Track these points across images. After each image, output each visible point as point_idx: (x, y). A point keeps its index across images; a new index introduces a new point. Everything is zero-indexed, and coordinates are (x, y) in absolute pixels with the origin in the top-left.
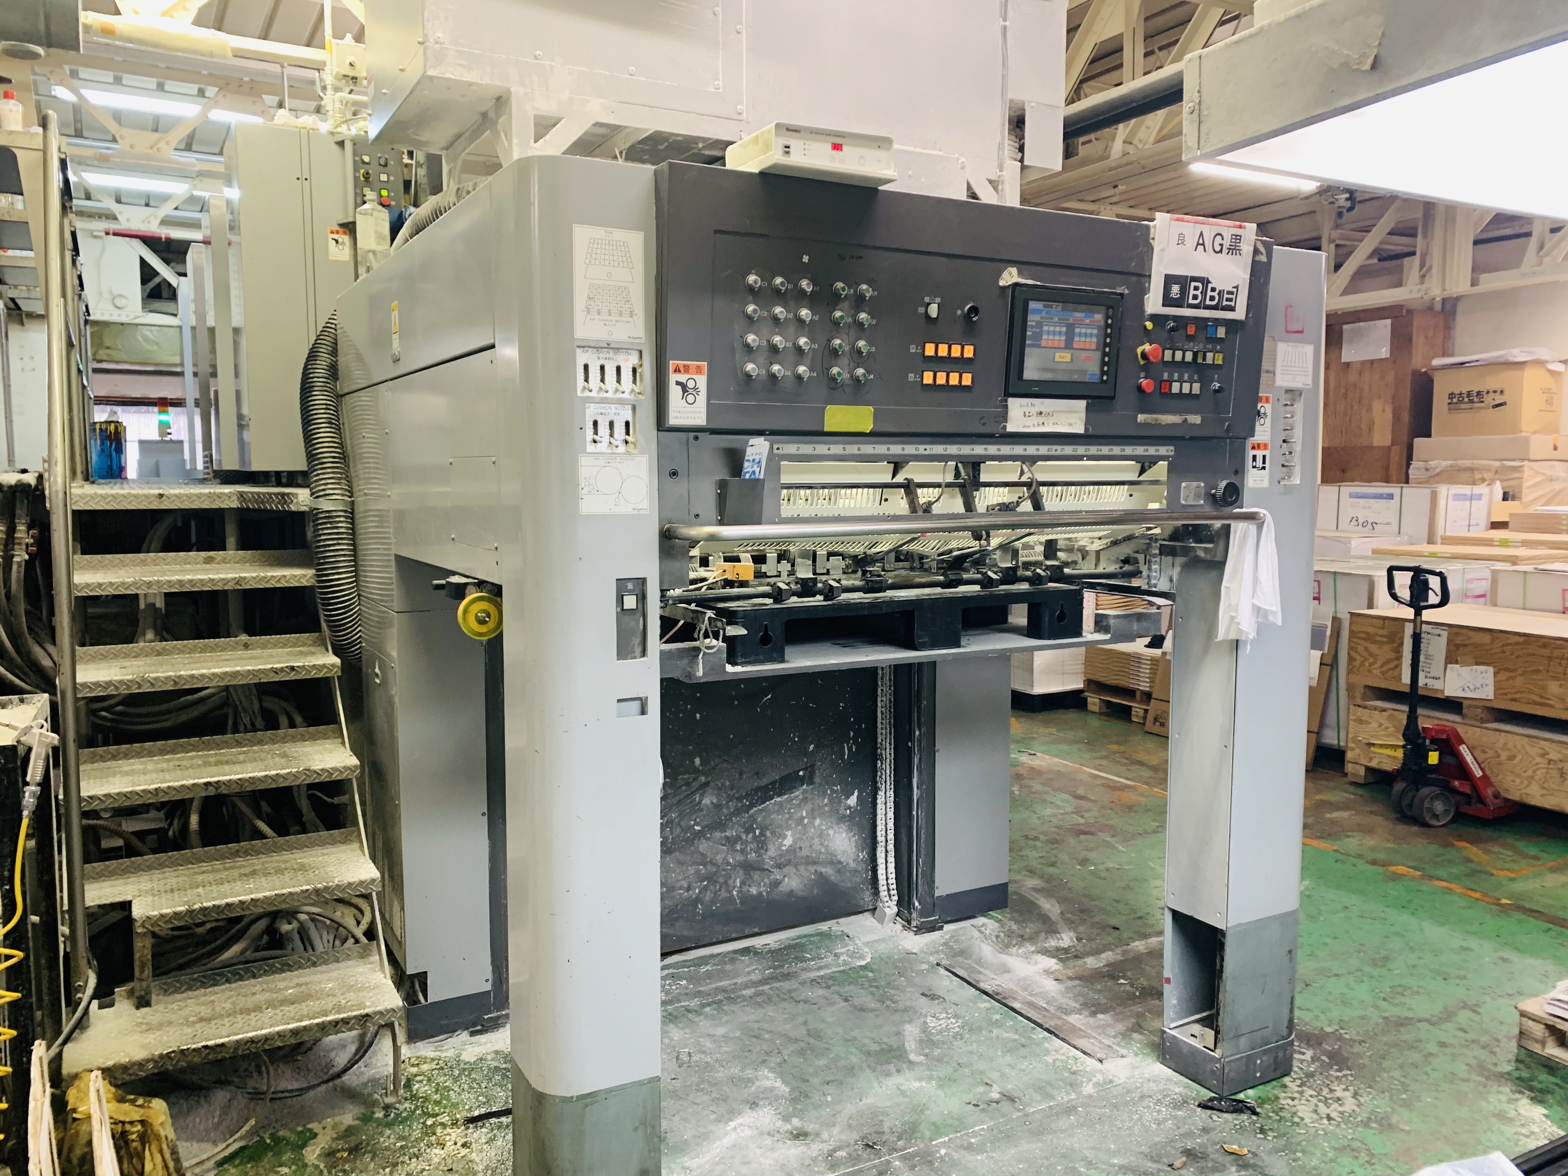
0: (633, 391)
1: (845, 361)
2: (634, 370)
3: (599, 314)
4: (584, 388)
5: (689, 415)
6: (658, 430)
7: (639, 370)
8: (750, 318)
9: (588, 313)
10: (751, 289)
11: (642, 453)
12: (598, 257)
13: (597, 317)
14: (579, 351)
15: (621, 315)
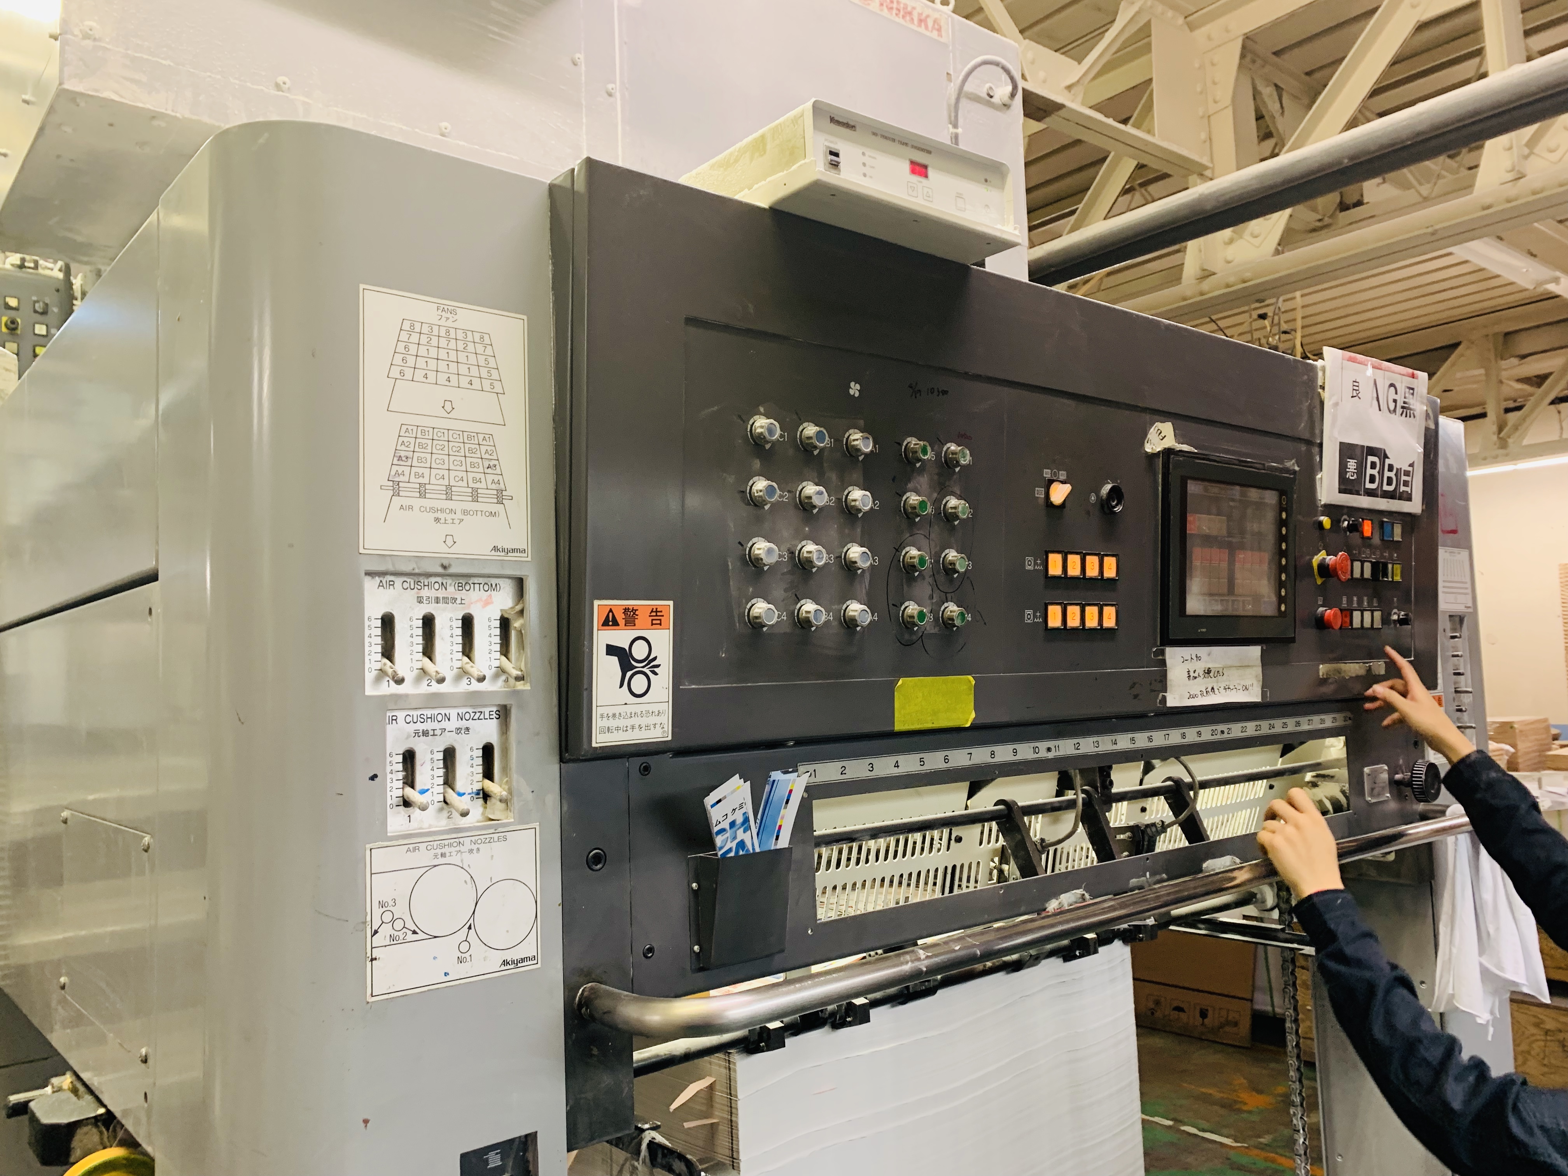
0: (502, 671)
1: (924, 588)
2: (505, 624)
3: (422, 494)
4: (382, 672)
5: (636, 721)
6: (562, 760)
7: (516, 624)
8: (756, 503)
9: (396, 493)
10: (758, 443)
11: (523, 819)
12: (421, 363)
13: (418, 503)
14: (370, 585)
15: (475, 496)
